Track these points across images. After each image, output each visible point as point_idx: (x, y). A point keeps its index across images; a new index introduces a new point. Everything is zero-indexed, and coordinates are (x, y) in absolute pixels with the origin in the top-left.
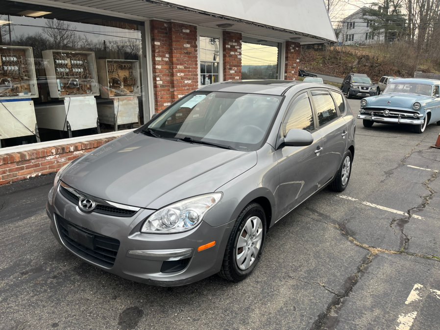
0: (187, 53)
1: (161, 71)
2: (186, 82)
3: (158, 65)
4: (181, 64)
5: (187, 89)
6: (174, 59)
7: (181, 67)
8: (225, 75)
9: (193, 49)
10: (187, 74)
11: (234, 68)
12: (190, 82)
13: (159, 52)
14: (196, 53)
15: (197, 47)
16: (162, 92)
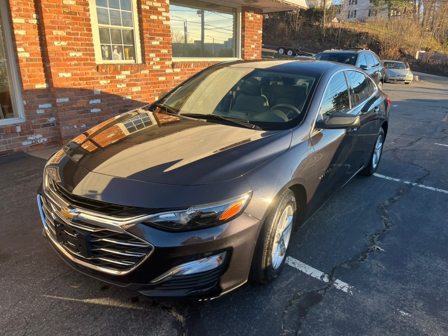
0: (70, 13)
1: (25, 38)
2: (72, 54)
3: (18, 28)
4: (60, 28)
5: (75, 65)
6: (47, 22)
7: (61, 33)
8: (143, 47)
9: (81, 8)
10: (73, 44)
11: (157, 38)
12: (79, 54)
13: (19, 10)
14: (88, 13)
15: (88, 5)
16: (31, 68)
